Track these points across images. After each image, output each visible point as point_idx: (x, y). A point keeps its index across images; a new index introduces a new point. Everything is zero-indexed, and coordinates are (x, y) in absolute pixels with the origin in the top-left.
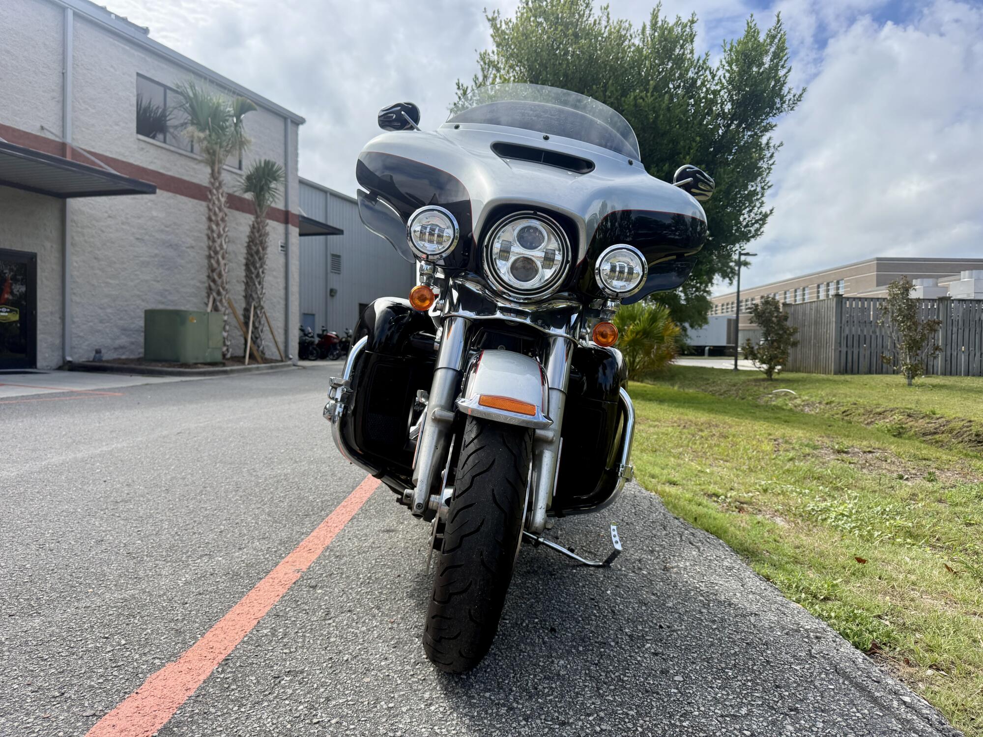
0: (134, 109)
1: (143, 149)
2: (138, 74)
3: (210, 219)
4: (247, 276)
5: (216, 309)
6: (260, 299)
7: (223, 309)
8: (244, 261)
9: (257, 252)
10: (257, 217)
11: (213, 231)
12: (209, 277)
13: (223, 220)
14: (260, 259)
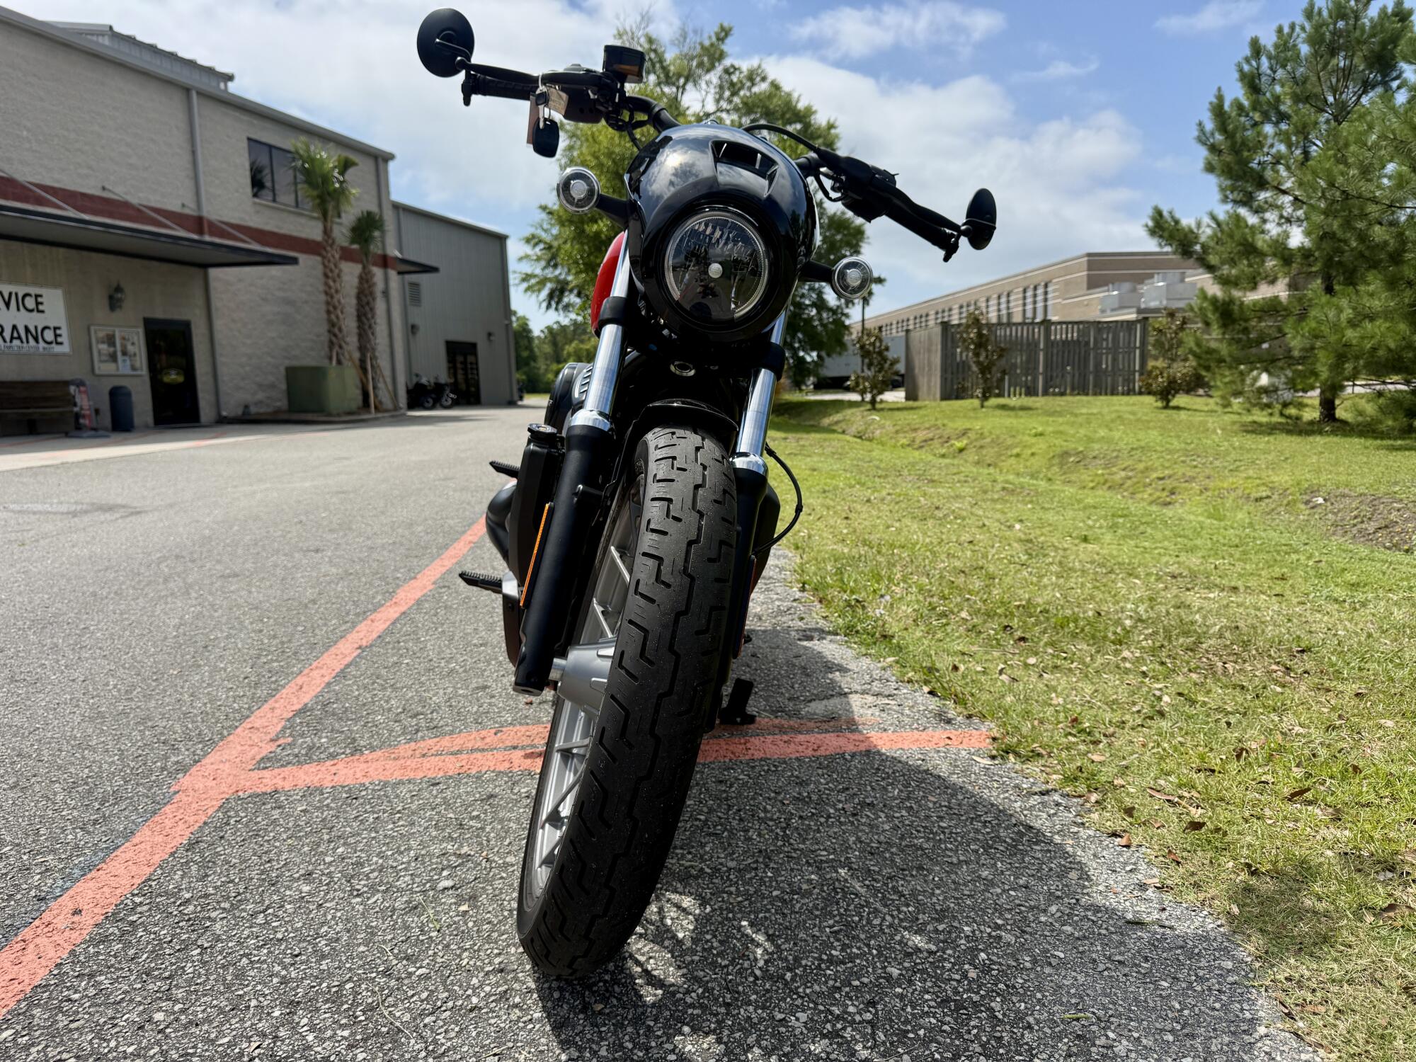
0: (248, 174)
1: (258, 212)
2: (249, 139)
3: (326, 276)
4: (359, 327)
5: (339, 362)
6: (374, 350)
7: (346, 363)
8: (355, 313)
9: (368, 303)
10: (364, 268)
11: (330, 287)
12: (329, 331)
13: (339, 276)
14: (372, 309)
